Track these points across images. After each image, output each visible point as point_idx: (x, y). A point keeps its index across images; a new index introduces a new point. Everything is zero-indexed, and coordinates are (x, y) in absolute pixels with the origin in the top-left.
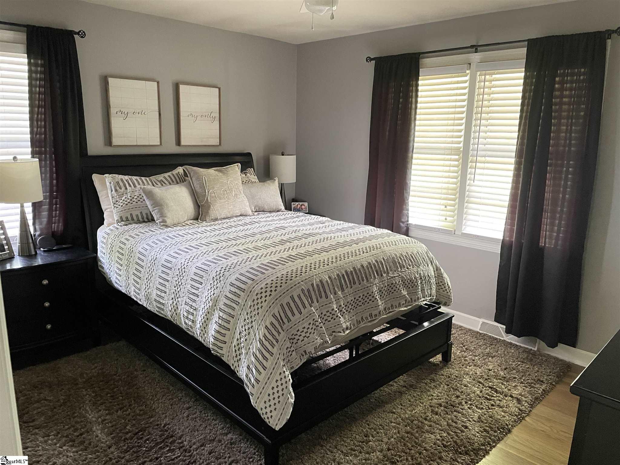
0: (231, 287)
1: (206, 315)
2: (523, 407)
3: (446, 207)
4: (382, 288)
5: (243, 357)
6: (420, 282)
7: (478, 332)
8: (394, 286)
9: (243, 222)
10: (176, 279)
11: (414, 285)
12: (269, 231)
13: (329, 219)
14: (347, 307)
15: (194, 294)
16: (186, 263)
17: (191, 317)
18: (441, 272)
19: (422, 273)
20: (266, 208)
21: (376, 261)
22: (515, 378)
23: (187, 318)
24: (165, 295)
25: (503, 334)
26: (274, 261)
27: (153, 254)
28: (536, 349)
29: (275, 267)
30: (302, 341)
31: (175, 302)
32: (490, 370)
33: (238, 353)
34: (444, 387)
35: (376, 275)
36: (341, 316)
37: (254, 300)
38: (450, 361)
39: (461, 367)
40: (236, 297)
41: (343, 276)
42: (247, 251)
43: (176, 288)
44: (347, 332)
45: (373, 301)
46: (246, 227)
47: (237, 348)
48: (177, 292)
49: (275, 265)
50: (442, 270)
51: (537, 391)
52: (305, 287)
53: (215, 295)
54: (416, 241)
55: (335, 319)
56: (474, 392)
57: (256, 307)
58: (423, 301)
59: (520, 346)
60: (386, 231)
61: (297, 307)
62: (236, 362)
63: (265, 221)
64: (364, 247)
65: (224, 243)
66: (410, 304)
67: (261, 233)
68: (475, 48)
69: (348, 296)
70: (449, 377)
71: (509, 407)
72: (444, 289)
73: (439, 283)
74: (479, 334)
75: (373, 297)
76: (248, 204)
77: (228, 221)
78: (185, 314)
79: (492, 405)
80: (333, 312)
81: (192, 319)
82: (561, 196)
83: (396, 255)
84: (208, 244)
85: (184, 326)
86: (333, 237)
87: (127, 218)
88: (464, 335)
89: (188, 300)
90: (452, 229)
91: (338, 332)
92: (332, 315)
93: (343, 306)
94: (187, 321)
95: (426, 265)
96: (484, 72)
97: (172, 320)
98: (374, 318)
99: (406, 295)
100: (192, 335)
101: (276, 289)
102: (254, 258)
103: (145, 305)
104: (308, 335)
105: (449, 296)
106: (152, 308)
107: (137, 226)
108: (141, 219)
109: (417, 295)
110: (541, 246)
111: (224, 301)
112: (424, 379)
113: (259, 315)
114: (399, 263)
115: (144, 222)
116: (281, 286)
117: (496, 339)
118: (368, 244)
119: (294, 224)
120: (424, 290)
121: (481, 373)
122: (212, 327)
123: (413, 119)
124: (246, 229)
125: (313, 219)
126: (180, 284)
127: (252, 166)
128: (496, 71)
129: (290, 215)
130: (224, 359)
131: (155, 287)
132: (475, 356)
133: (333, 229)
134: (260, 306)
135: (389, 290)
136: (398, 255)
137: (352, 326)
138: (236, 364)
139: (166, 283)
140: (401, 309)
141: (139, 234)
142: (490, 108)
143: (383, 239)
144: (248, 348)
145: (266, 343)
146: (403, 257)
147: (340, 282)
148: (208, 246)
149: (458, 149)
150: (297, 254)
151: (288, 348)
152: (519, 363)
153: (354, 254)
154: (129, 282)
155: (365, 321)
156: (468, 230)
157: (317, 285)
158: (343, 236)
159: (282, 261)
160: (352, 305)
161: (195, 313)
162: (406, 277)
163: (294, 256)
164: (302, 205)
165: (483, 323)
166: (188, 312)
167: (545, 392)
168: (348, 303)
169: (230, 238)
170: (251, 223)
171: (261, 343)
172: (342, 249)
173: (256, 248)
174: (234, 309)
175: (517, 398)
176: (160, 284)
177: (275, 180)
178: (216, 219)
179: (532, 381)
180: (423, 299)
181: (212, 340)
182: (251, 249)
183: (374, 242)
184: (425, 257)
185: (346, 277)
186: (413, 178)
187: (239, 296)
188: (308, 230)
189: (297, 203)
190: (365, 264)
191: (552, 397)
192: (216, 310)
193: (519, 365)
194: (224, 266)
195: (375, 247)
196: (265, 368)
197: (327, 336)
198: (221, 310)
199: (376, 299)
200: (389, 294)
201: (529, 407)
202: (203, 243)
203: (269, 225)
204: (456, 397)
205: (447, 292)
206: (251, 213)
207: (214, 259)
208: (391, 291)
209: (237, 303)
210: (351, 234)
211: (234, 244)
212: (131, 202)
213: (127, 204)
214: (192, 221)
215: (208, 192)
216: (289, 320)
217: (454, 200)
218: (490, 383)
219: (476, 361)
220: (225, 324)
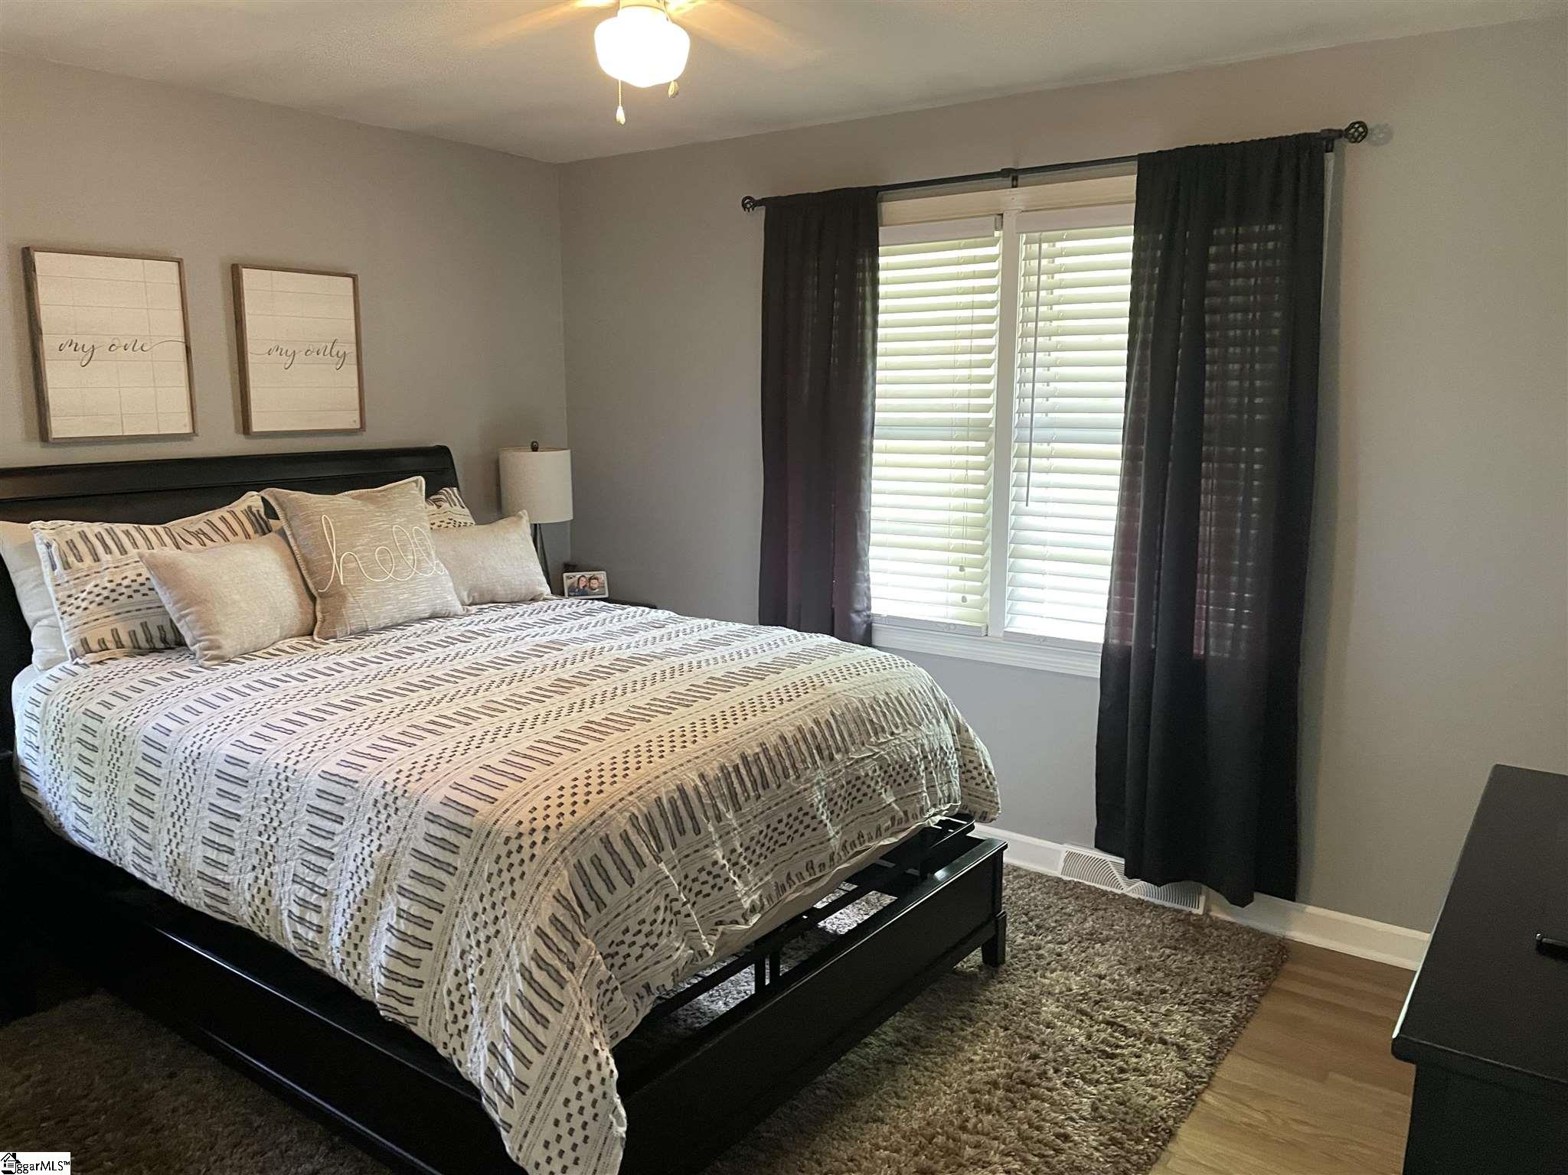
0: (432, 825)
1: (359, 909)
2: (1194, 1067)
3: (962, 569)
4: (835, 791)
5: (473, 1020)
6: (923, 767)
7: (1059, 880)
8: (863, 783)
9: (441, 635)
10: (264, 810)
11: (911, 776)
12: (519, 658)
13: (672, 614)
14: (750, 852)
15: (319, 851)
16: (290, 763)
17: (312, 917)
18: (969, 737)
19: (925, 742)
20: (501, 592)
21: (817, 722)
22: (1164, 991)
23: (301, 920)
24: (232, 858)
25: (1120, 878)
26: (547, 743)
27: (188, 743)
28: (1200, 911)
29: (551, 759)
30: (637, 959)
31: (263, 878)
32: (1102, 977)
33: (459, 1010)
34: (996, 1034)
35: (817, 758)
36: (736, 879)
37: (499, 857)
38: (1004, 961)
39: (1031, 977)
40: (448, 853)
41: (736, 768)
42: (466, 717)
43: (264, 838)
44: (754, 919)
45: (814, 829)
46: (452, 650)
47: (455, 997)
48: (268, 849)
49: (552, 753)
50: (970, 730)
51: (1220, 1022)
52: (639, 809)
53: (383, 851)
54: (904, 661)
55: (720, 889)
56: (1071, 1040)
57: (506, 877)
58: (934, 815)
59: (1164, 907)
60: (826, 640)
61: (621, 865)
62: (455, 1037)
63: (502, 630)
64: (780, 687)
65: (397, 698)
66: (903, 826)
67: (497, 664)
68: (1012, 176)
69: (752, 823)
70: (1006, 1006)
71: (1161, 1069)
72: (979, 780)
73: (965, 765)
74: (1062, 884)
75: (814, 817)
76: (451, 584)
77: (399, 633)
78: (296, 910)
79: (1122, 1071)
80: (716, 870)
81: (316, 922)
82: (1238, 531)
83: (861, 701)
84: (350, 705)
85: (291, 944)
86: (695, 664)
87: (101, 642)
88: (1026, 891)
89: (303, 871)
90: (979, 625)
91: (731, 923)
92: (714, 877)
93: (740, 850)
94: (300, 930)
95: (934, 721)
96: (1037, 234)
97: (256, 930)
98: (818, 875)
99: (894, 805)
100: (319, 967)
101: (561, 820)
102: (488, 738)
103: (169, 891)
104: (653, 940)
105: (992, 795)
106: (193, 897)
107: (132, 662)
108: (143, 644)
109: (918, 802)
110: (1198, 655)
111: (412, 864)
112: (946, 1019)
113: (517, 897)
114: (871, 721)
115: (154, 650)
116: (573, 813)
117: (1105, 893)
118: (788, 676)
119: (582, 634)
120: (934, 786)
121: (1082, 987)
122: (380, 943)
123: (869, 351)
124: (453, 654)
125: (634, 617)
126: (275, 824)
127: (454, 483)
128: (1066, 233)
129: (569, 610)
130: (420, 1030)
131: (200, 838)
132: (1059, 943)
133: (691, 643)
134: (516, 872)
135: (850, 794)
136: (867, 702)
137: (766, 903)
138: (455, 1043)
139: (232, 824)
140: (882, 843)
141: (141, 686)
142: (1055, 323)
143: (825, 662)
144: (489, 994)
145: (540, 976)
146: (880, 706)
147: (730, 786)
148: (351, 710)
149: (985, 423)
150: (607, 719)
151: (601, 982)
152: (1168, 951)
153: (758, 707)
154: (117, 826)
155: (798, 883)
156: (1021, 625)
157: (672, 800)
158: (720, 660)
159: (569, 740)
160: (763, 845)
161: (324, 904)
162: (891, 757)
163: (600, 724)
164: (590, 579)
165: (1070, 854)
166: (303, 903)
167: (1240, 1022)
168: (752, 839)
169: (411, 684)
170: (465, 638)
171: (527, 974)
172: (726, 696)
173: (491, 709)
174: (440, 886)
175: (1178, 1046)
176: (215, 827)
177: (521, 517)
178: (364, 632)
179: (1205, 995)
180: (933, 811)
181: (379, 979)
182: (477, 712)
183: (802, 672)
184: (931, 702)
185: (743, 771)
186: (875, 499)
187: (454, 849)
188: (622, 647)
189: (578, 575)
190: (789, 732)
191: (1257, 1031)
192: (387, 895)
193: (1169, 956)
194: (406, 767)
195: (809, 685)
196: (540, 1048)
197: (703, 937)
198: (402, 891)
199: (821, 821)
200: (852, 806)
201: (1207, 1065)
202: (337, 702)
203: (515, 640)
204: (1029, 1058)
205: (987, 787)
206: (459, 608)
207: (374, 746)
208: (855, 798)
209: (451, 870)
210: (739, 653)
211: (426, 699)
212: (114, 596)
213: (100, 604)
214: (296, 640)
215: (338, 558)
216: (601, 906)
217: (981, 551)
218: (1108, 1012)
219: (1064, 957)
220: (420, 933)
